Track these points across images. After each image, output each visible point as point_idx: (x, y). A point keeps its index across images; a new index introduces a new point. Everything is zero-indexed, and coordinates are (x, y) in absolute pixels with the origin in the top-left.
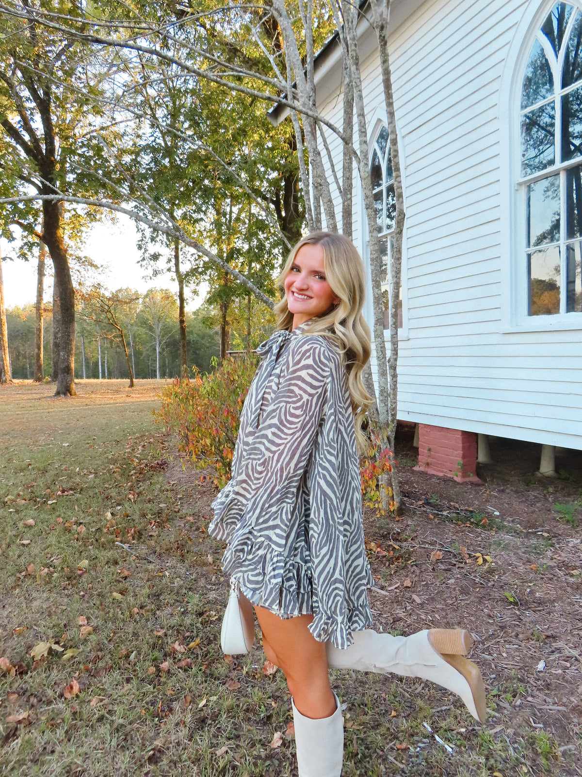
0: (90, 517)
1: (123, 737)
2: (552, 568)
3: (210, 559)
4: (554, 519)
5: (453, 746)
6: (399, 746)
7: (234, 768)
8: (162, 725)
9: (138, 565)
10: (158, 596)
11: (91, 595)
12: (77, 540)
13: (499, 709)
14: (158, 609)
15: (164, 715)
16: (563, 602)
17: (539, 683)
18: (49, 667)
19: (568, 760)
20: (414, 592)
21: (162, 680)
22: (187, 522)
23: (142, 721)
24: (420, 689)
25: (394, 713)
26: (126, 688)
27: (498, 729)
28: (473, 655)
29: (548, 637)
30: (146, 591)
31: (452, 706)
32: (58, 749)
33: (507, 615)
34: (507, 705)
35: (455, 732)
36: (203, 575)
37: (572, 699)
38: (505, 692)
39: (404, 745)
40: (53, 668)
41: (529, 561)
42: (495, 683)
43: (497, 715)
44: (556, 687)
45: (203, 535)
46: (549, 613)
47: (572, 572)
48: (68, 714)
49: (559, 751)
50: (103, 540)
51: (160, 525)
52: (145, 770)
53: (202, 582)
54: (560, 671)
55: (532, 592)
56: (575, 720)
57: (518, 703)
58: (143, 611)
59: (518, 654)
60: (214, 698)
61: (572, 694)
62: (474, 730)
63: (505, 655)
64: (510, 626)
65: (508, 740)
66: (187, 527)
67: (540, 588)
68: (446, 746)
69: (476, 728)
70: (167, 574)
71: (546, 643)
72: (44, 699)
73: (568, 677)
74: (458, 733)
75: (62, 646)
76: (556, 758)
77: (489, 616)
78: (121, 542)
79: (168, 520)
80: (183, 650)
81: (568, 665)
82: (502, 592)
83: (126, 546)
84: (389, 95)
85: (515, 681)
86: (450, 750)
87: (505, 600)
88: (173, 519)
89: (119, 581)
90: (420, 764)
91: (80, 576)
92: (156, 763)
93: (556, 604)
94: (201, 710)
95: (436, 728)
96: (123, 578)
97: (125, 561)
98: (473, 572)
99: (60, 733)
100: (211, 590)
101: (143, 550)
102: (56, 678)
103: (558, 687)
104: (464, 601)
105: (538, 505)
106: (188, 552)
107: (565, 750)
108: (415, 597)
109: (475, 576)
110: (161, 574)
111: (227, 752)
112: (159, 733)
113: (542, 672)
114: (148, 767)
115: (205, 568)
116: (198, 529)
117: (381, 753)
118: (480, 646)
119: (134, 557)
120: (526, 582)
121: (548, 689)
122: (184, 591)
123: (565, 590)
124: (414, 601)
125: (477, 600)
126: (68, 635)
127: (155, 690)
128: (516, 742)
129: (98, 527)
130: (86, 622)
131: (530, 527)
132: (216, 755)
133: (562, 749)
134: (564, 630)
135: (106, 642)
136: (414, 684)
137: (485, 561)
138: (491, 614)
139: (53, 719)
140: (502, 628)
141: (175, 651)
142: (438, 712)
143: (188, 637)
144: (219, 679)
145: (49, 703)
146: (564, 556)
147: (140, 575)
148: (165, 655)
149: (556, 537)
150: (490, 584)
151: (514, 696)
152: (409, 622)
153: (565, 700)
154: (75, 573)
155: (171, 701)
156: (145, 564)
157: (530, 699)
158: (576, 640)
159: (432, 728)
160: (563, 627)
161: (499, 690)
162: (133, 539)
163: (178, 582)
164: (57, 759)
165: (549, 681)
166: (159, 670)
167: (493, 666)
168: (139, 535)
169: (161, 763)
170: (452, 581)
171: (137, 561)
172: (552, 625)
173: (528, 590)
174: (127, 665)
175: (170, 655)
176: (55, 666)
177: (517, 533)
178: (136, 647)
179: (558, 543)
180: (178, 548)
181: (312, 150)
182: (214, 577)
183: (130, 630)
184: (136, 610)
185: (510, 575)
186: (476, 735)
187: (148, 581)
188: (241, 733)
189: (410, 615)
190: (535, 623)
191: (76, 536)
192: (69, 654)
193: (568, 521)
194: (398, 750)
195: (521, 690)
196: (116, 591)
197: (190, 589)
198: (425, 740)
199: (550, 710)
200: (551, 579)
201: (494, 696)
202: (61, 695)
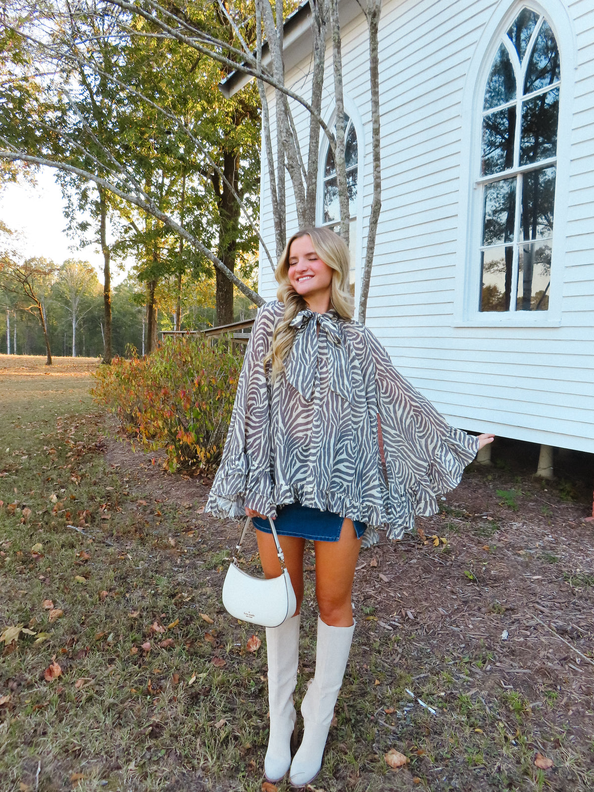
0: (33, 500)
1: (117, 716)
2: (501, 548)
3: (172, 542)
4: (497, 504)
5: (436, 708)
6: (387, 711)
7: (236, 738)
8: (155, 702)
9: (97, 549)
10: (124, 578)
11: (53, 580)
12: (24, 523)
13: (472, 674)
14: (127, 592)
15: (155, 693)
16: (516, 579)
17: (505, 650)
18: (22, 651)
19: (537, 715)
20: (380, 571)
21: (146, 659)
22: (139, 506)
23: (133, 700)
24: (397, 659)
25: (377, 682)
26: (110, 669)
27: (473, 691)
28: (442, 628)
29: (507, 610)
30: (111, 574)
31: (429, 674)
32: (51, 730)
33: (469, 591)
34: (478, 671)
35: (435, 696)
36: (167, 558)
37: (536, 662)
38: (476, 659)
39: (392, 710)
40: (26, 652)
41: (479, 543)
42: (465, 652)
43: (471, 679)
44: (520, 652)
45: (160, 518)
46: (505, 589)
47: (520, 552)
48: (53, 696)
49: (529, 707)
50: (53, 523)
51: (111, 508)
52: (147, 745)
53: (167, 565)
54: (522, 639)
55: (487, 571)
56: (540, 681)
57: (489, 668)
58: (112, 594)
59: (482, 625)
60: (203, 675)
61: (535, 658)
62: (452, 693)
63: (471, 626)
64: (472, 601)
65: (483, 701)
66: (141, 511)
67: (494, 566)
68: (430, 709)
69: (454, 691)
70: (130, 557)
71: (505, 615)
72: (23, 683)
73: (529, 644)
74: (439, 697)
75: (33, 630)
76: (527, 714)
77: (453, 592)
78: (73, 525)
79: (119, 503)
80: (162, 631)
81: (529, 634)
82: (460, 571)
83: (79, 529)
84: (375, 84)
85: (484, 649)
86: (434, 712)
87: (465, 578)
88: (123, 502)
89: (80, 565)
90: (409, 725)
91: (37, 559)
92: (156, 737)
93: (510, 581)
94: (192, 687)
95: (418, 693)
96: (82, 561)
97: (82, 544)
98: (431, 553)
99: (49, 715)
100: (178, 572)
101: (99, 534)
102: (32, 662)
103: (522, 653)
104: (428, 578)
105: (480, 491)
106: (147, 535)
107: (534, 707)
108: (381, 576)
109: (434, 557)
110: (123, 557)
111: (226, 724)
112: (153, 711)
113: (506, 640)
114: (150, 743)
115: (168, 551)
116: (152, 512)
117: (372, 718)
118: (448, 619)
119: (91, 541)
120: (481, 561)
121: (513, 655)
122: (150, 574)
123: (516, 568)
124: (381, 579)
125: (439, 578)
126: (36, 619)
127: (141, 669)
128: (491, 702)
129: (44, 510)
130: (52, 606)
131: (475, 512)
132: (215, 727)
133: (531, 705)
134: (520, 603)
135: (78, 625)
136: (392, 655)
137: (441, 543)
138: (454, 590)
139: (38, 702)
140: (465, 603)
141: (154, 632)
142: (418, 679)
143: (164, 618)
144: (204, 657)
145: (30, 686)
146: (509, 538)
147: (101, 558)
148: (144, 636)
149: (500, 521)
150: (448, 564)
151: (484, 663)
152: (379, 599)
153: (529, 664)
154: (30, 557)
155: (159, 679)
156: (103, 547)
157: (498, 664)
158: (532, 611)
159: (414, 693)
160: (519, 601)
161: (469, 657)
162: (86, 522)
163: (141, 566)
164: (51, 740)
165: (513, 648)
166: (142, 650)
167: (462, 637)
168: (92, 518)
169: (161, 738)
170: (415, 561)
171: (95, 544)
172: (511, 599)
173: (484, 568)
174: (106, 647)
175: (149, 636)
176: (28, 650)
177: (466, 518)
178: (113, 629)
179: (503, 526)
180: (136, 531)
181: (285, 131)
182: (179, 560)
183: (103, 613)
184: (105, 593)
185: (465, 555)
186: (454, 697)
187: (111, 563)
188: (235, 706)
189: (380, 592)
190: (494, 597)
191: (23, 519)
192: (41, 638)
193: (509, 507)
194: (387, 714)
195: (490, 657)
196: (78, 574)
197: (156, 572)
198: (409, 704)
199: (518, 673)
200: (502, 559)
201: (466, 663)
202: (42, 678)
